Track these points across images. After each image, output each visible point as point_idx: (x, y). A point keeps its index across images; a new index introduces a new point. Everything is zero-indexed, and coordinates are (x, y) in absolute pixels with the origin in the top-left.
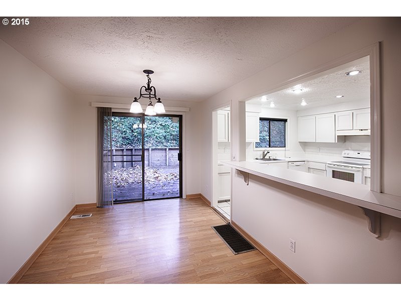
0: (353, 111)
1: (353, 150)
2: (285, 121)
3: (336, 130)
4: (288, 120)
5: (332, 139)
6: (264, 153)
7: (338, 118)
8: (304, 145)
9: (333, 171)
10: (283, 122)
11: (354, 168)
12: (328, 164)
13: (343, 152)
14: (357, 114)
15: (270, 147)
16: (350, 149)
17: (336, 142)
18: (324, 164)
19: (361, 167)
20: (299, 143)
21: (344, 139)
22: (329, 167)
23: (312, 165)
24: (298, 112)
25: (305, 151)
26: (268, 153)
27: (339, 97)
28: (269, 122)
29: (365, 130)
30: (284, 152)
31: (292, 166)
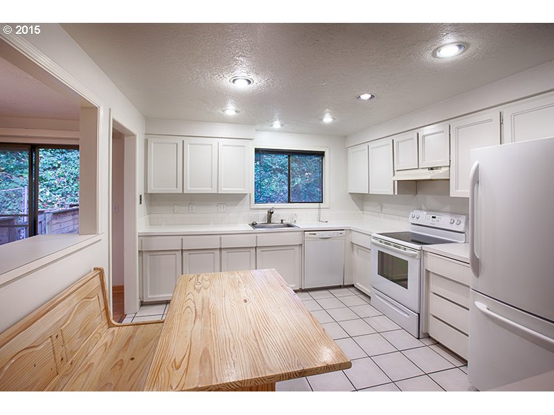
0: (418, 131)
1: (427, 211)
2: (321, 154)
3: (396, 169)
4: (326, 154)
5: (388, 189)
7: (397, 146)
9: (380, 253)
11: (408, 251)
12: (375, 238)
13: (411, 214)
14: (424, 137)
15: (289, 202)
16: (423, 207)
17: (396, 194)
19: (418, 247)
21: (414, 188)
25: (362, 210)
26: (273, 213)
27: (366, 97)
28: (289, 156)
29: (437, 168)
30: (317, 211)
31: (310, 238)
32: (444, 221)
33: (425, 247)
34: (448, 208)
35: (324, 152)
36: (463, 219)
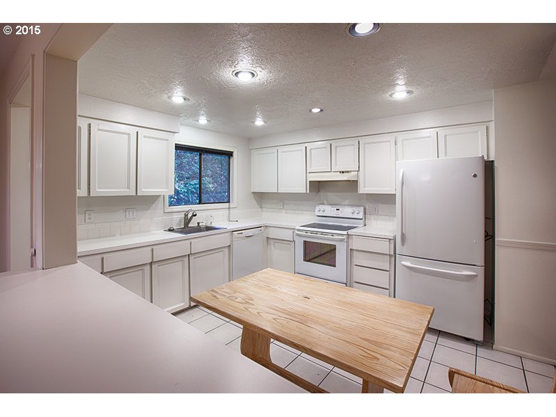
0: (331, 142)
1: (331, 205)
2: (230, 154)
3: (308, 172)
4: (235, 154)
5: (302, 188)
6: (186, 215)
7: (311, 152)
8: (261, 198)
9: (305, 242)
10: (227, 157)
11: (336, 237)
12: (298, 230)
13: (317, 208)
14: (336, 147)
15: (200, 203)
16: (325, 202)
17: (308, 192)
18: (292, 231)
19: (345, 232)
20: (252, 195)
21: (318, 187)
22: (298, 235)
23: (273, 233)
24: (251, 140)
25: (261, 208)
26: (196, 215)
27: (316, 110)
28: (200, 155)
29: (348, 172)
30: (227, 211)
31: (239, 238)
32: (347, 211)
33: (350, 232)
34: (347, 202)
35: (232, 152)
36: (362, 209)
